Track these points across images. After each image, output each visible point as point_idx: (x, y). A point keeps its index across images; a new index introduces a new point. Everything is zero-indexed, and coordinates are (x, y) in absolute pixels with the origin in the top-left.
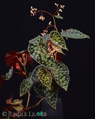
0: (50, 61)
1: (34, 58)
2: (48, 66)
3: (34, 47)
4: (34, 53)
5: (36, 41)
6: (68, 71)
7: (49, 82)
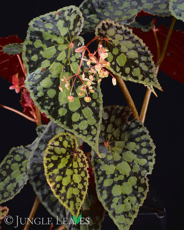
0: (87, 111)
1: (31, 92)
2: (78, 130)
3: (44, 46)
4: (38, 70)
5: (61, 23)
6: (151, 161)
7: (76, 192)
